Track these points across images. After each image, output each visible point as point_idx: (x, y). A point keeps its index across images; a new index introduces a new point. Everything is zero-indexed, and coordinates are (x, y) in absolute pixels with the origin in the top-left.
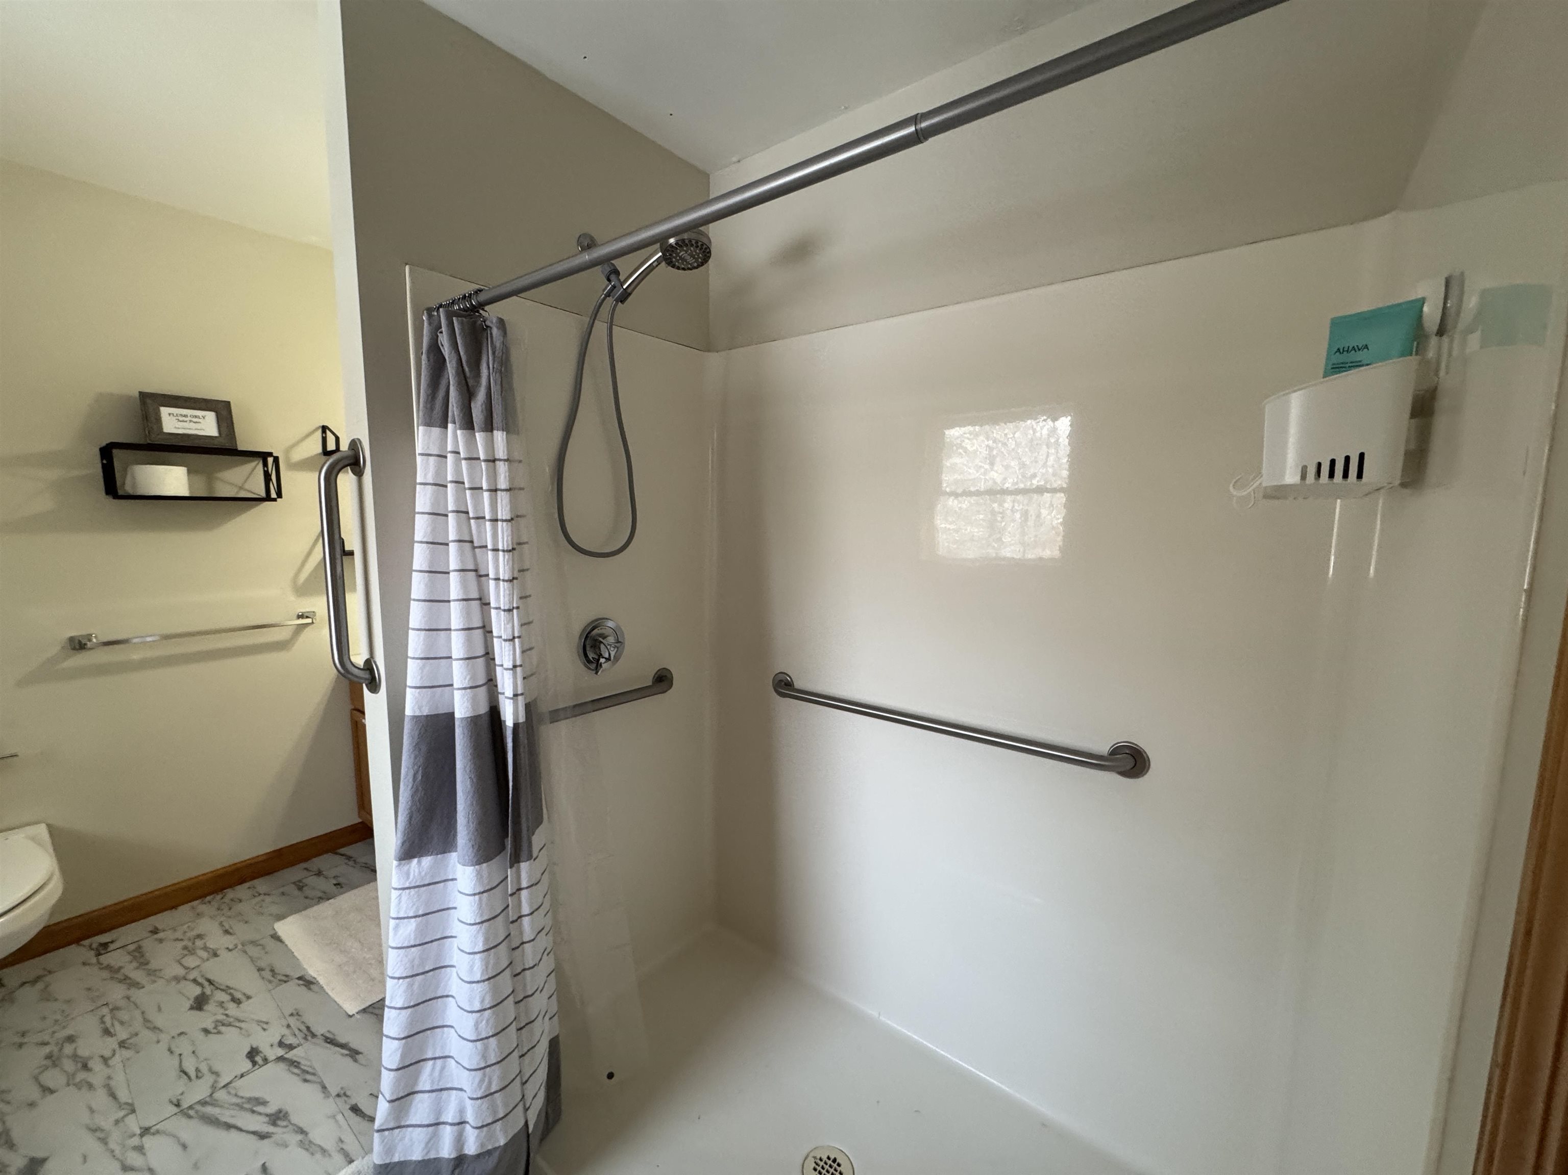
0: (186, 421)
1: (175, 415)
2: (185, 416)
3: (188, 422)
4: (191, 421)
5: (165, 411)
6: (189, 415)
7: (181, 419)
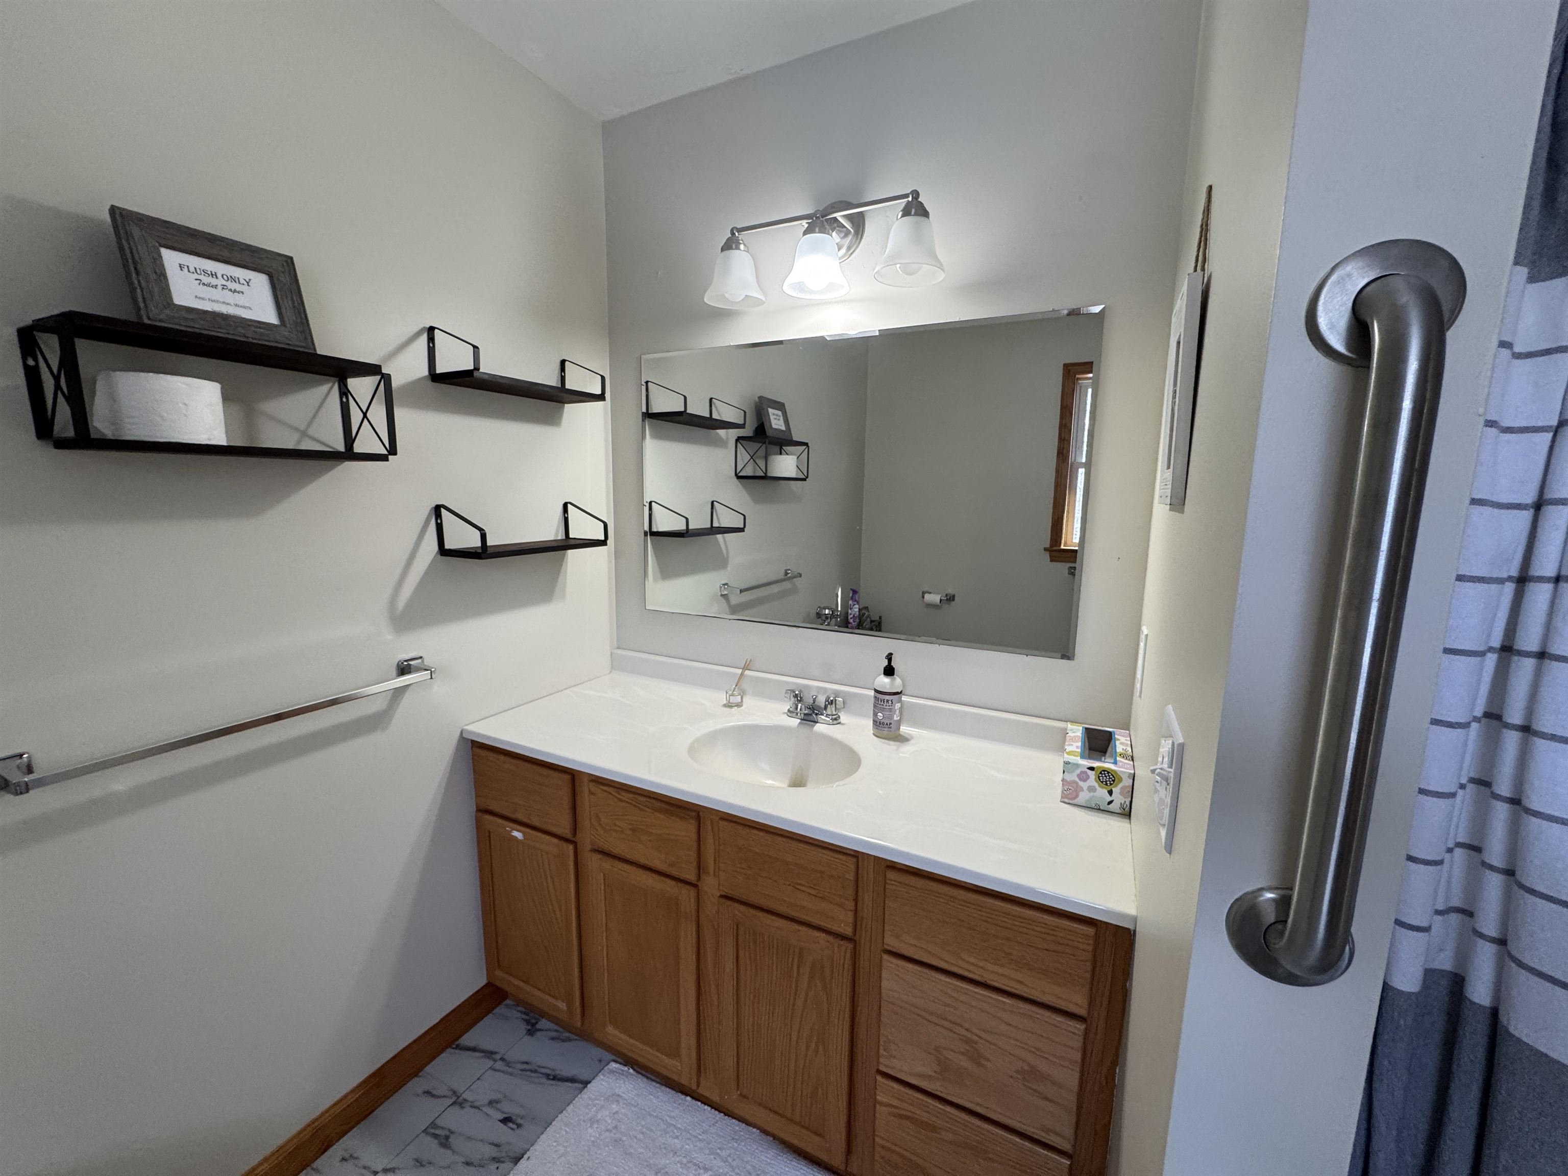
0: (216, 287)
1: (192, 269)
2: (214, 275)
3: (220, 287)
4: (224, 287)
5: (171, 259)
6: (219, 275)
7: (205, 280)
